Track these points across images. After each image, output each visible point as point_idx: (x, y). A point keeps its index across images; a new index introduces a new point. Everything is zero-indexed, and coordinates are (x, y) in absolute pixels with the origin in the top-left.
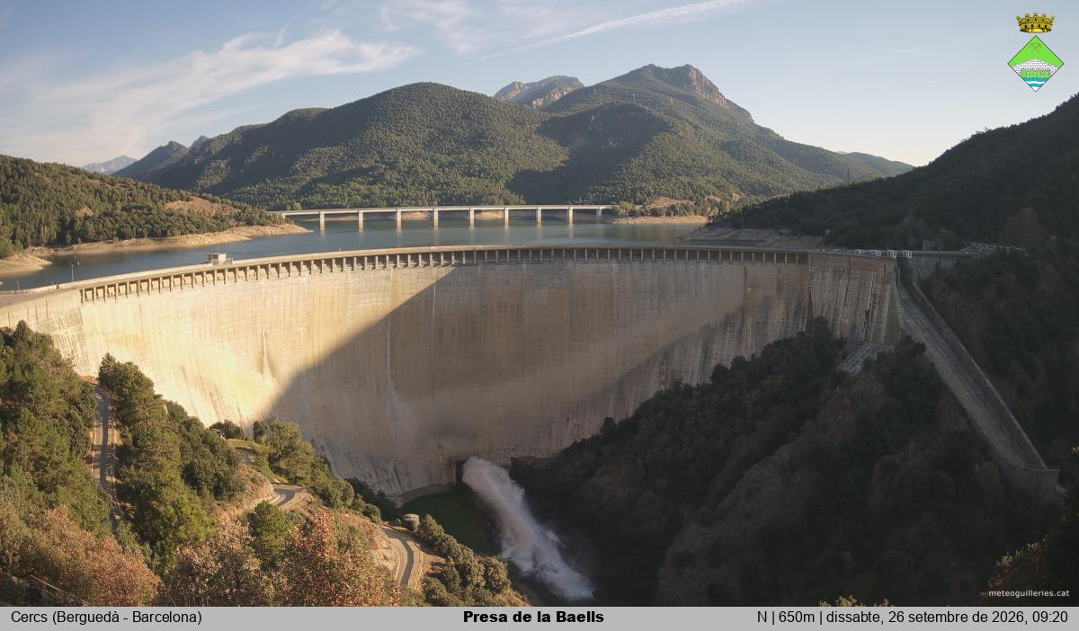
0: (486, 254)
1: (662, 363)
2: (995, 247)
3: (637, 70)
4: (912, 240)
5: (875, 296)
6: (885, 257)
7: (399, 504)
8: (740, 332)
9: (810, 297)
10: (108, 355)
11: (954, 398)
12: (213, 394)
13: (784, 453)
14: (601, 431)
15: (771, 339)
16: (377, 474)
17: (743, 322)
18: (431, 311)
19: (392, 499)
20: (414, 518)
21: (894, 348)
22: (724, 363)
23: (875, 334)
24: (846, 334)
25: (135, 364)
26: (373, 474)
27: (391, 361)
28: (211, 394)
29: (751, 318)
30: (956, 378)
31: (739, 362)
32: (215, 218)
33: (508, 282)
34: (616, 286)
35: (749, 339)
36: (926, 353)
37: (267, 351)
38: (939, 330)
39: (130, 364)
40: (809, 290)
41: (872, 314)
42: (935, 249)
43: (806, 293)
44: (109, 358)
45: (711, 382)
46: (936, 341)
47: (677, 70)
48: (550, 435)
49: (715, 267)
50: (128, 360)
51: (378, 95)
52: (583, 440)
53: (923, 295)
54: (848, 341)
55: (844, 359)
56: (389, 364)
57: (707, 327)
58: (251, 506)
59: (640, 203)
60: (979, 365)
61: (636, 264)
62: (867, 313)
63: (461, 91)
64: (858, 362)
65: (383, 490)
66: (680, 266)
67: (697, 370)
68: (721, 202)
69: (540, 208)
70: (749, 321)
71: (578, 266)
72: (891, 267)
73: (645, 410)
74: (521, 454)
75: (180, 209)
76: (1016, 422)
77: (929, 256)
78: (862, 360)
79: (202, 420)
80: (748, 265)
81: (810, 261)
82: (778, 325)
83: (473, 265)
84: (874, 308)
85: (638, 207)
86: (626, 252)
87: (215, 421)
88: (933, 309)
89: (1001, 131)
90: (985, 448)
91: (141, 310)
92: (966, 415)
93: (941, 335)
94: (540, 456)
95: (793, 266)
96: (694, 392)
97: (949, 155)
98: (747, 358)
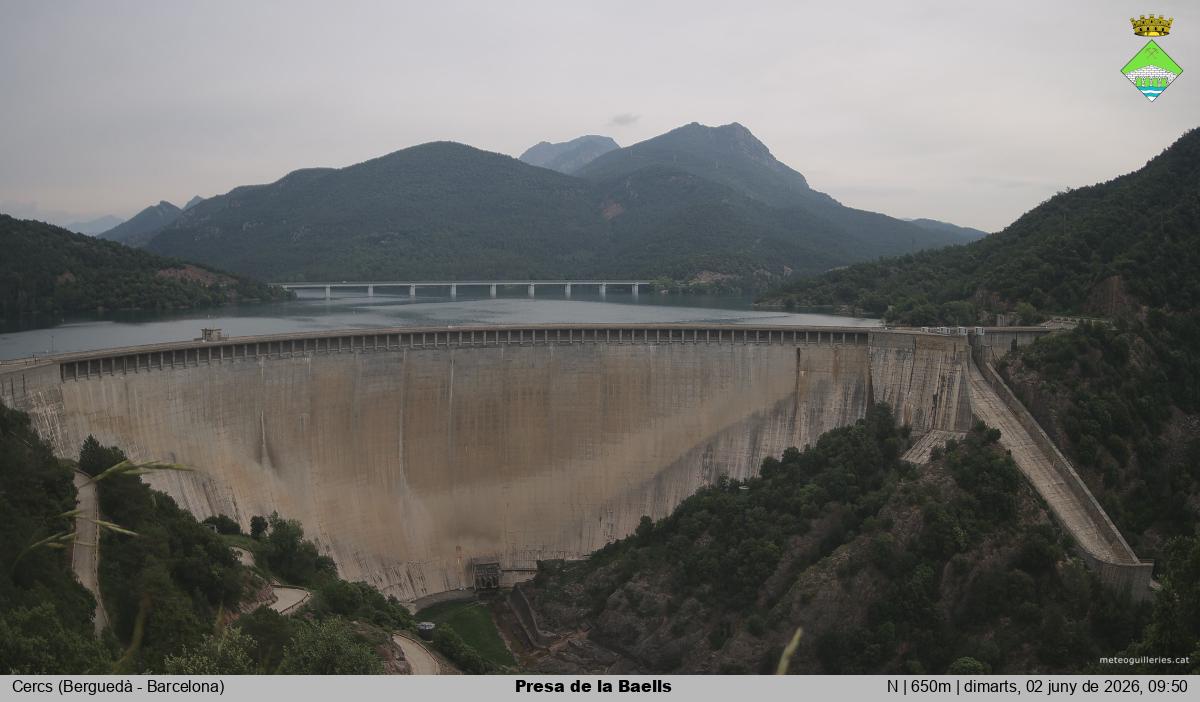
0: (509, 334)
1: (705, 456)
2: (1078, 320)
3: (679, 129)
4: (985, 315)
5: (943, 378)
6: (954, 336)
7: (413, 611)
8: (793, 421)
9: (871, 381)
10: (91, 438)
11: (1033, 488)
12: (206, 486)
13: (843, 554)
14: (637, 531)
15: (827, 429)
16: (387, 575)
17: (796, 409)
18: (448, 398)
19: (404, 605)
20: (430, 625)
21: (964, 434)
22: (775, 456)
23: (943, 420)
24: (912, 421)
25: (120, 449)
26: (384, 577)
27: (404, 452)
28: (204, 485)
29: (805, 405)
30: (1035, 467)
31: (791, 454)
32: (210, 288)
33: (533, 366)
34: (653, 371)
35: (803, 428)
36: (1001, 440)
37: (267, 439)
38: (1016, 414)
39: (115, 448)
40: (870, 373)
41: (941, 398)
42: (1011, 325)
43: (867, 376)
44: (91, 443)
45: (759, 476)
46: (1013, 427)
47: (723, 129)
48: (581, 536)
49: (764, 349)
50: (114, 444)
51: (391, 156)
52: (618, 541)
53: (997, 376)
54: (914, 428)
55: (909, 447)
56: (401, 455)
57: (755, 416)
58: (248, 609)
59: (682, 278)
60: (1060, 451)
61: (676, 347)
62: (935, 397)
63: (482, 151)
64: (924, 451)
65: (394, 595)
66: (726, 348)
67: (744, 463)
68: (771, 277)
69: (569, 283)
70: (803, 408)
71: (612, 348)
72: (962, 346)
73: (687, 508)
74: (548, 556)
75: (172, 278)
76: (1103, 513)
77: (1004, 332)
78: (929, 450)
79: (195, 514)
80: (801, 346)
81: (870, 341)
82: (836, 412)
83: (495, 346)
84: (942, 392)
85: (678, 282)
86: (664, 332)
87: (209, 515)
88: (1010, 391)
89: (1085, 191)
90: (1070, 543)
91: (127, 389)
92: (1048, 507)
93: (1019, 421)
94: (570, 559)
95: (851, 347)
96: (741, 488)
97: (1027, 219)
98: (801, 448)
